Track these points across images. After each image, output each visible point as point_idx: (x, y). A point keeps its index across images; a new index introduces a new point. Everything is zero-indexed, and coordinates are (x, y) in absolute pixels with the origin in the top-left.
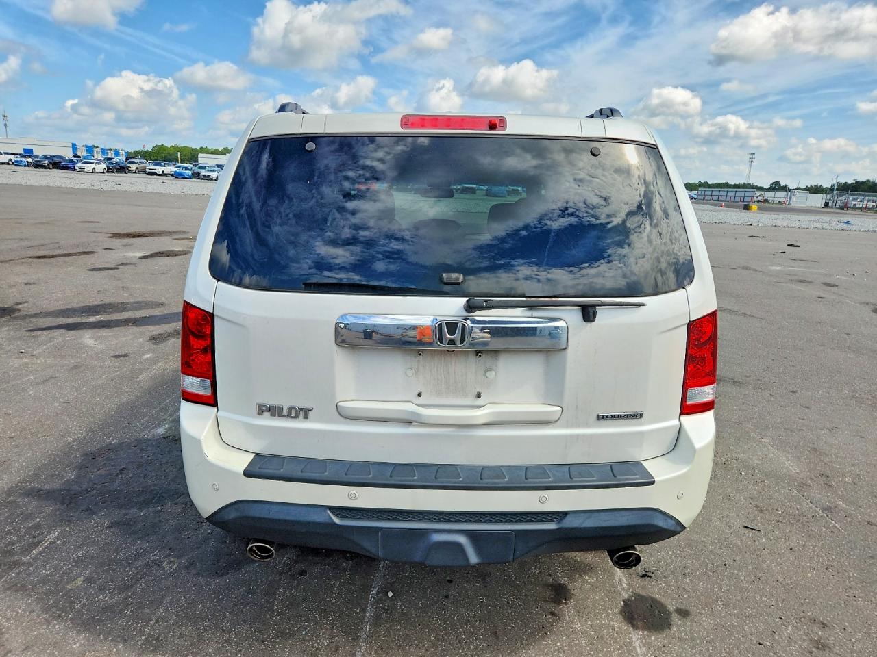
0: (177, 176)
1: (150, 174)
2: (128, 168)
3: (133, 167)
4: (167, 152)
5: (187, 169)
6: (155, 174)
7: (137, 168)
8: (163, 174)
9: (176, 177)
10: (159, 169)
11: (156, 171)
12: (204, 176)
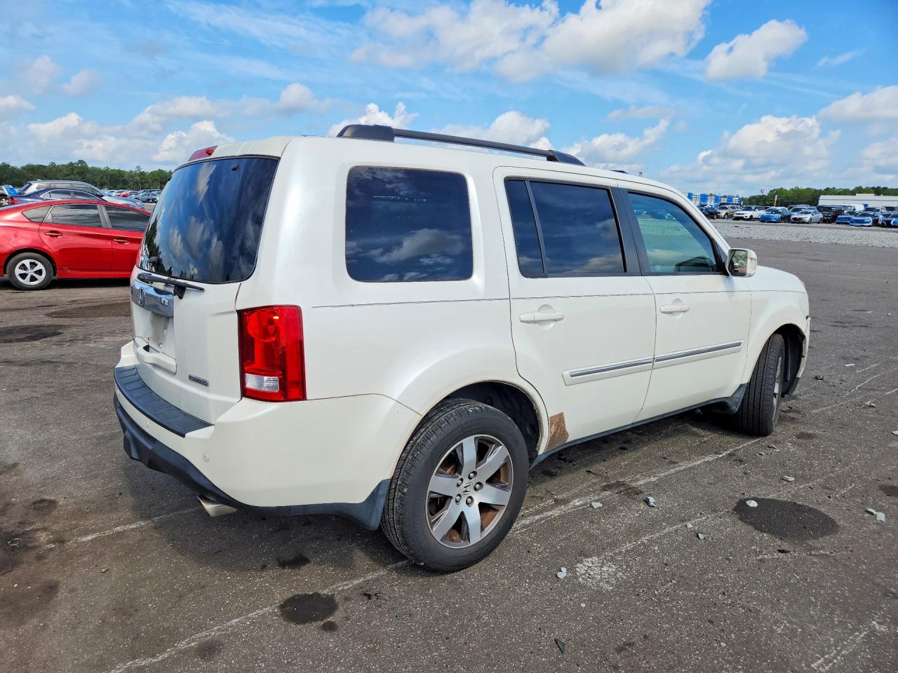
0: (764, 220)
1: (737, 219)
2: (716, 213)
3: (723, 213)
4: (785, 195)
5: (777, 212)
6: (742, 218)
7: (727, 214)
8: (751, 218)
9: (762, 222)
10: (748, 214)
11: (744, 216)
12: (795, 219)
